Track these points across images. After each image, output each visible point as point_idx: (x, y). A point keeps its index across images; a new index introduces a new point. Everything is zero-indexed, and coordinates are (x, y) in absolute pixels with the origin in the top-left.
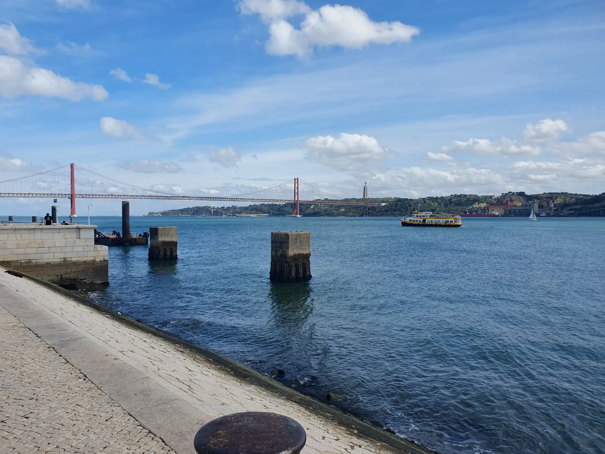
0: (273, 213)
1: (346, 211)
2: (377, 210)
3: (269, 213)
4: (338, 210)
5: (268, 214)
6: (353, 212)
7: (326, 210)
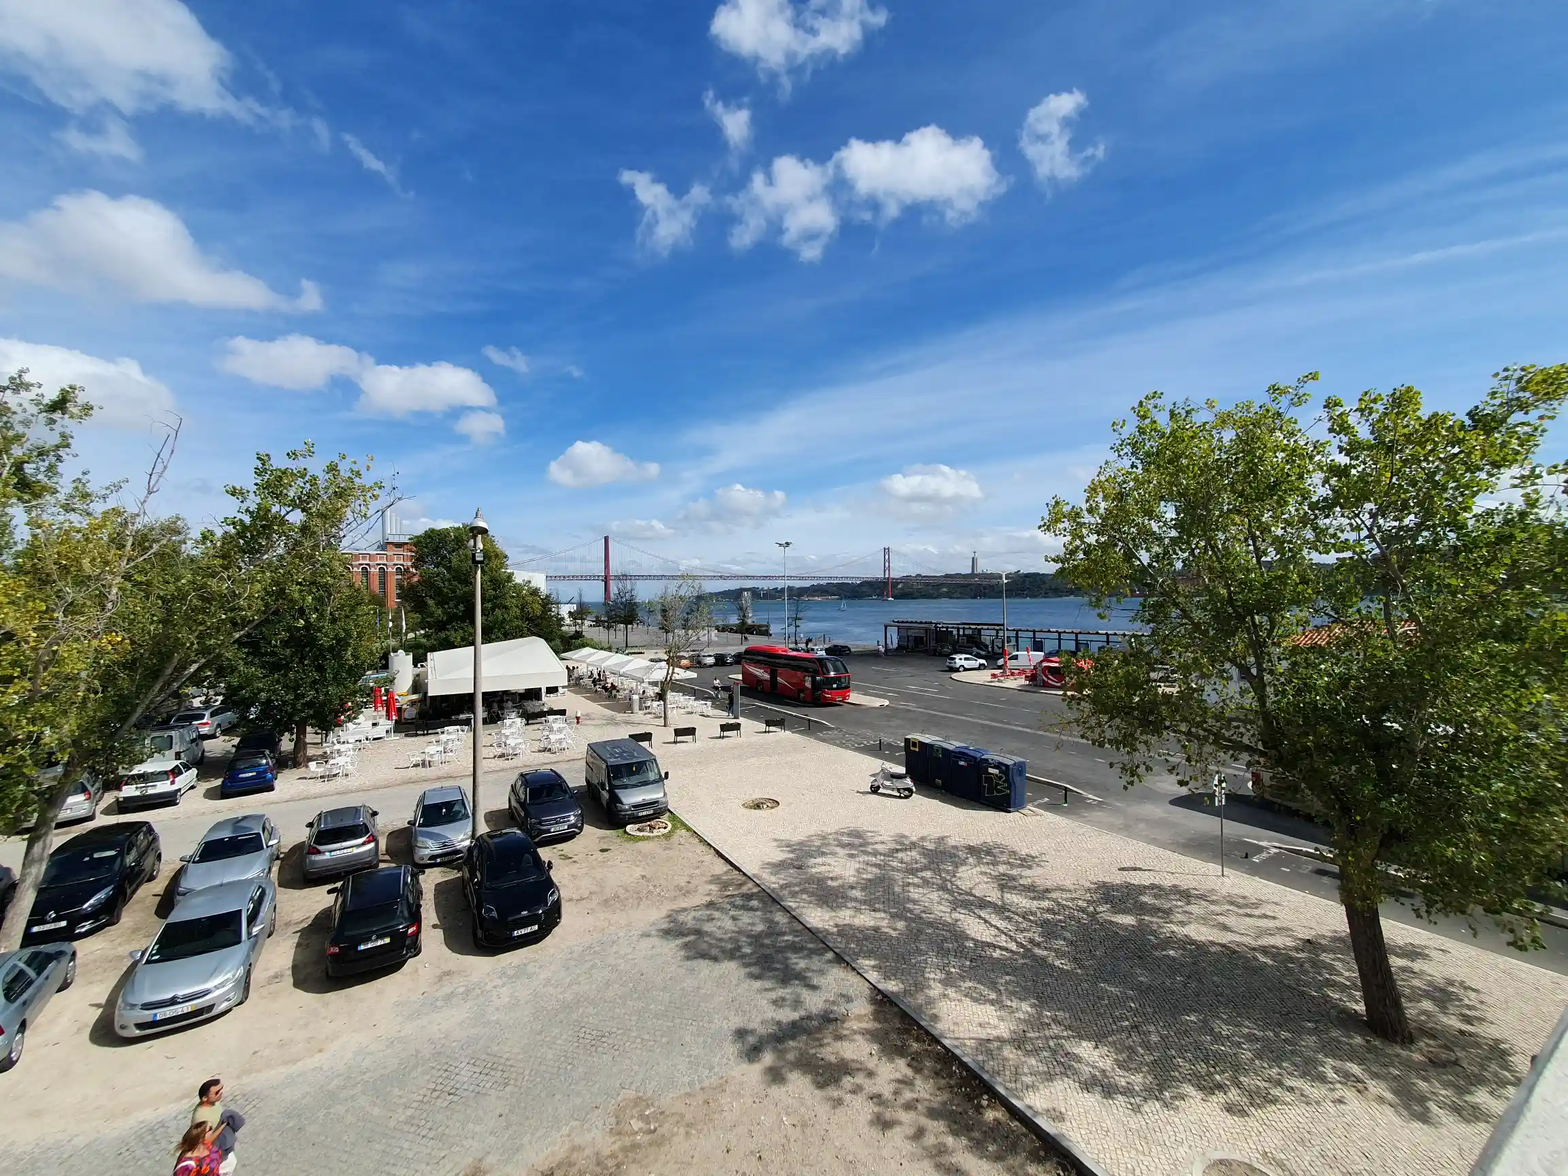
0: (844, 595)
1: (950, 592)
2: (995, 589)
4: (937, 589)
5: (836, 596)
6: (961, 593)
7: (920, 591)
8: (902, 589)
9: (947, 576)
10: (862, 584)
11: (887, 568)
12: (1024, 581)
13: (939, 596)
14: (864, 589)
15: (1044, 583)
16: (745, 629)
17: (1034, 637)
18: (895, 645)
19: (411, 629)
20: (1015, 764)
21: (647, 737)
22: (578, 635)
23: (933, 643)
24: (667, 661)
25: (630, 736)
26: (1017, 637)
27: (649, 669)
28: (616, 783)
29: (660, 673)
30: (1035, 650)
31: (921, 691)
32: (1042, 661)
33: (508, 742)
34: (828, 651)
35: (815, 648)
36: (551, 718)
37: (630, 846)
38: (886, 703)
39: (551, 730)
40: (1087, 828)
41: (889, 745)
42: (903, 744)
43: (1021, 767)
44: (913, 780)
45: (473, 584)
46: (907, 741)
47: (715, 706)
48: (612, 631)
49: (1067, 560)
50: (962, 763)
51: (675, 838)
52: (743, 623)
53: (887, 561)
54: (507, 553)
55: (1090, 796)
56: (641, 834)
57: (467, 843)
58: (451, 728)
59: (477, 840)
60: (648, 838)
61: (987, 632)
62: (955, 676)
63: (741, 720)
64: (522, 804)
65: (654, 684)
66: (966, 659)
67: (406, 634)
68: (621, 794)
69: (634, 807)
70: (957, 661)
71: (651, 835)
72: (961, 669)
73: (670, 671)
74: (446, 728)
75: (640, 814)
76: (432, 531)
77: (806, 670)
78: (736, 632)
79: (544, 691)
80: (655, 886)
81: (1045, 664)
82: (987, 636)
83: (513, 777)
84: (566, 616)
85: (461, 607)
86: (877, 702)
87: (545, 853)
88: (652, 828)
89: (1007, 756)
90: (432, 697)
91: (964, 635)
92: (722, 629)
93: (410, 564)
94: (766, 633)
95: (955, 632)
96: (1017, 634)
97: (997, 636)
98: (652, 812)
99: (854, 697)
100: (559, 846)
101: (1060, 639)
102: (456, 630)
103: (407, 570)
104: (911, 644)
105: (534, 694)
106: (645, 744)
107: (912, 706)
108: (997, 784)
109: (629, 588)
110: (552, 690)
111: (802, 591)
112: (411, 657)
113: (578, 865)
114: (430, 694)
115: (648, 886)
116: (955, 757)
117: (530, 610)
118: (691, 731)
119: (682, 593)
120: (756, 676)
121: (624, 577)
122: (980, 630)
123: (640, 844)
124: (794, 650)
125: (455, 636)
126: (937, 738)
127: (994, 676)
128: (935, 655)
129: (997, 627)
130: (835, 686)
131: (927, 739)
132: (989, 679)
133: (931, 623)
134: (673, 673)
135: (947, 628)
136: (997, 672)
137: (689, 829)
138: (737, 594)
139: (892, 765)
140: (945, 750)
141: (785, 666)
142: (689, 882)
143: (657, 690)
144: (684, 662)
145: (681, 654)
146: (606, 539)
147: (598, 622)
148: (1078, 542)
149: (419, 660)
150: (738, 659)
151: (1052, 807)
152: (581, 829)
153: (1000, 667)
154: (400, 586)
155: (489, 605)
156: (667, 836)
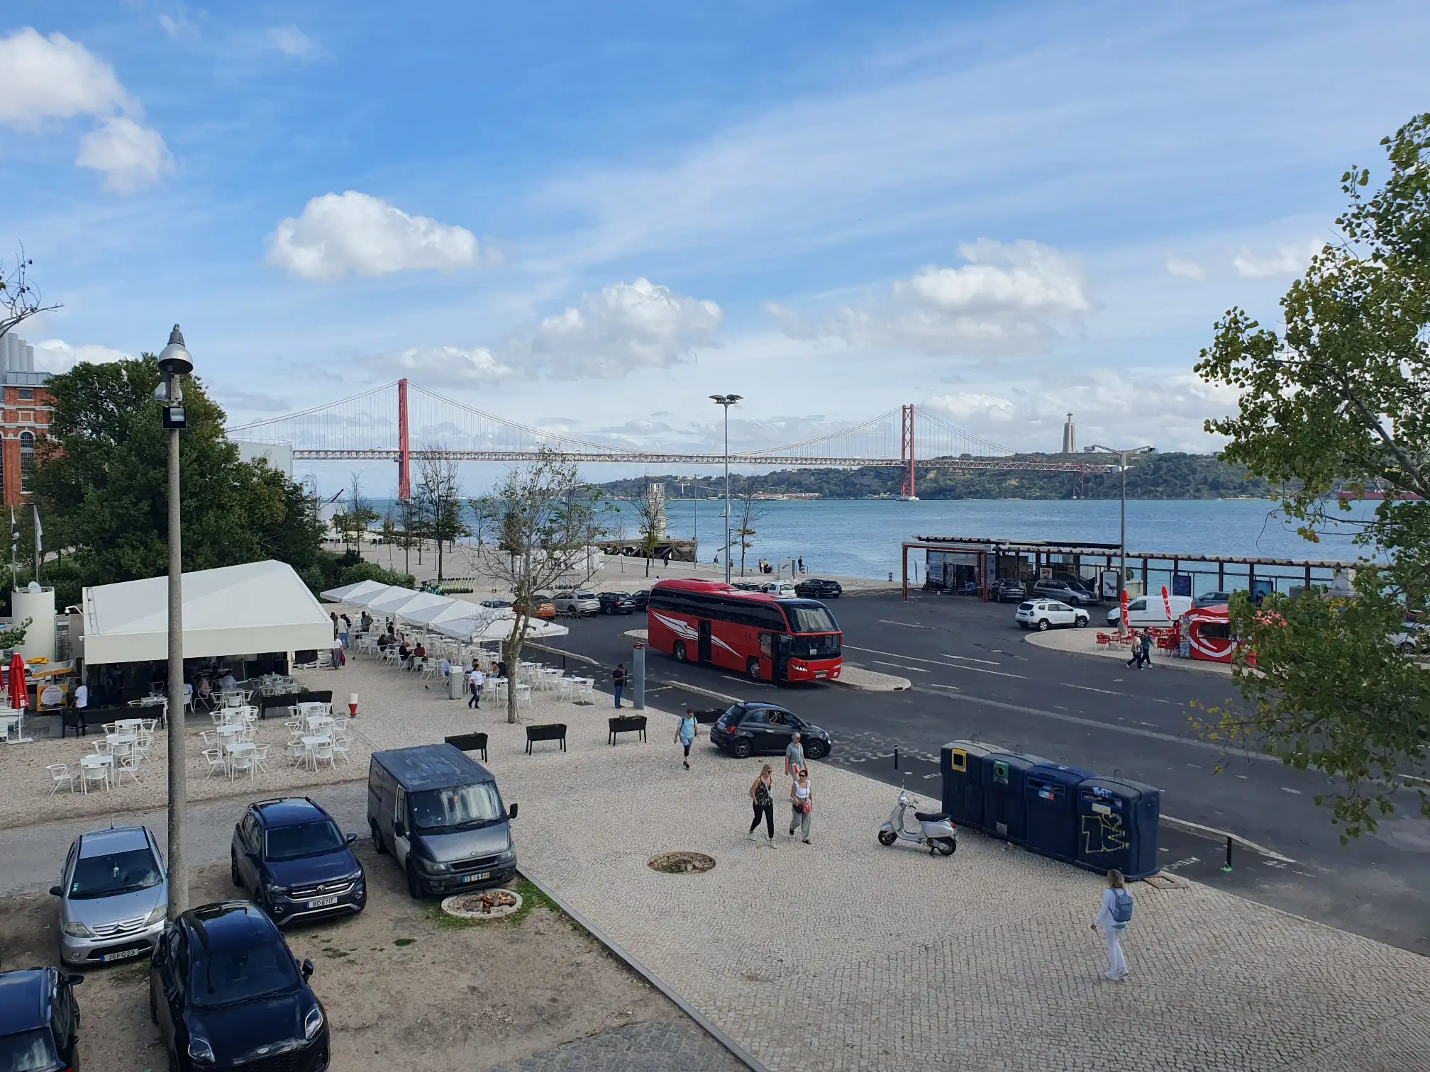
0: (830, 491)
1: (1023, 486)
2: (1108, 482)
3: (820, 490)
4: (1000, 482)
5: (817, 494)
6: (1042, 488)
7: (968, 484)
8: (935, 481)
9: (1019, 458)
10: (862, 472)
11: (907, 443)
12: (1158, 469)
13: (1004, 494)
14: (866, 480)
15: (1194, 471)
16: (656, 550)
17: (1176, 570)
18: (922, 581)
19: (53, 542)
20: (1140, 796)
21: (479, 741)
22: (352, 558)
23: (991, 580)
24: (517, 608)
25: (448, 740)
26: (1145, 569)
27: (484, 621)
28: (423, 824)
29: (501, 629)
30: (1174, 594)
31: (969, 664)
32: (1189, 613)
33: (229, 748)
34: (801, 590)
35: (778, 584)
36: (304, 706)
37: (448, 934)
38: (906, 684)
39: (305, 725)
40: (1267, 913)
41: (912, 759)
42: (937, 760)
43: (1150, 804)
44: (955, 823)
45: (164, 463)
46: (946, 754)
47: (599, 686)
48: (413, 552)
49: (1246, 430)
50: (1045, 795)
51: (530, 922)
52: (651, 539)
53: (908, 430)
54: (223, 409)
55: (1273, 854)
56: (468, 915)
57: (159, 927)
58: (127, 723)
59: (178, 921)
60: (481, 922)
61: (1092, 560)
62: (1031, 638)
63: (647, 712)
64: (256, 860)
65: (491, 646)
66: (1051, 608)
67: (43, 554)
68: (430, 841)
69: (455, 866)
70: (1035, 609)
71: (485, 916)
72: (1044, 626)
73: (521, 624)
74: (117, 723)
75: (467, 879)
76: (86, 366)
77: (764, 623)
78: (637, 555)
79: (291, 657)
80: (494, 1006)
81: (1194, 618)
82: (1091, 567)
83: (239, 810)
84: (329, 523)
85: (145, 506)
86: (888, 683)
87: (299, 946)
88: (488, 905)
89: (1126, 781)
90: (91, 667)
91: (1048, 564)
92: (611, 549)
93: (46, 426)
94: (690, 557)
95: (1032, 558)
96: (1145, 563)
97: (1109, 566)
98: (487, 875)
99: (849, 674)
100: (324, 934)
101: (1221, 573)
102: (133, 547)
103: (43, 439)
104: (951, 580)
105: (274, 663)
106: (474, 754)
107: (953, 691)
108: (1107, 832)
109: (444, 473)
110: (306, 657)
111: (755, 484)
112: (51, 595)
113: (357, 968)
114: (89, 661)
115: (482, 1005)
116: (1032, 782)
117: (267, 513)
118: (557, 732)
119: (543, 483)
120: (672, 632)
121: (432, 455)
122: (1077, 557)
123: (468, 934)
124: (740, 587)
125: (130, 557)
126: (1001, 750)
127: (1102, 638)
128: (994, 600)
129: (1107, 551)
130: (813, 652)
131: (982, 750)
132: (1097, 646)
133: (989, 542)
134: (526, 626)
135: (1018, 552)
136: (1109, 632)
137: (554, 907)
138: (641, 487)
139: (918, 797)
140: (1013, 771)
141: (724, 616)
142: (554, 1000)
143: (498, 658)
144: (548, 608)
145: (540, 593)
146: (402, 385)
147: (388, 536)
148: (1267, 396)
149: (68, 601)
150: (644, 602)
151: (1205, 874)
152: (362, 903)
153: (1113, 623)
154: (28, 466)
155: (193, 503)
156: (516, 919)
